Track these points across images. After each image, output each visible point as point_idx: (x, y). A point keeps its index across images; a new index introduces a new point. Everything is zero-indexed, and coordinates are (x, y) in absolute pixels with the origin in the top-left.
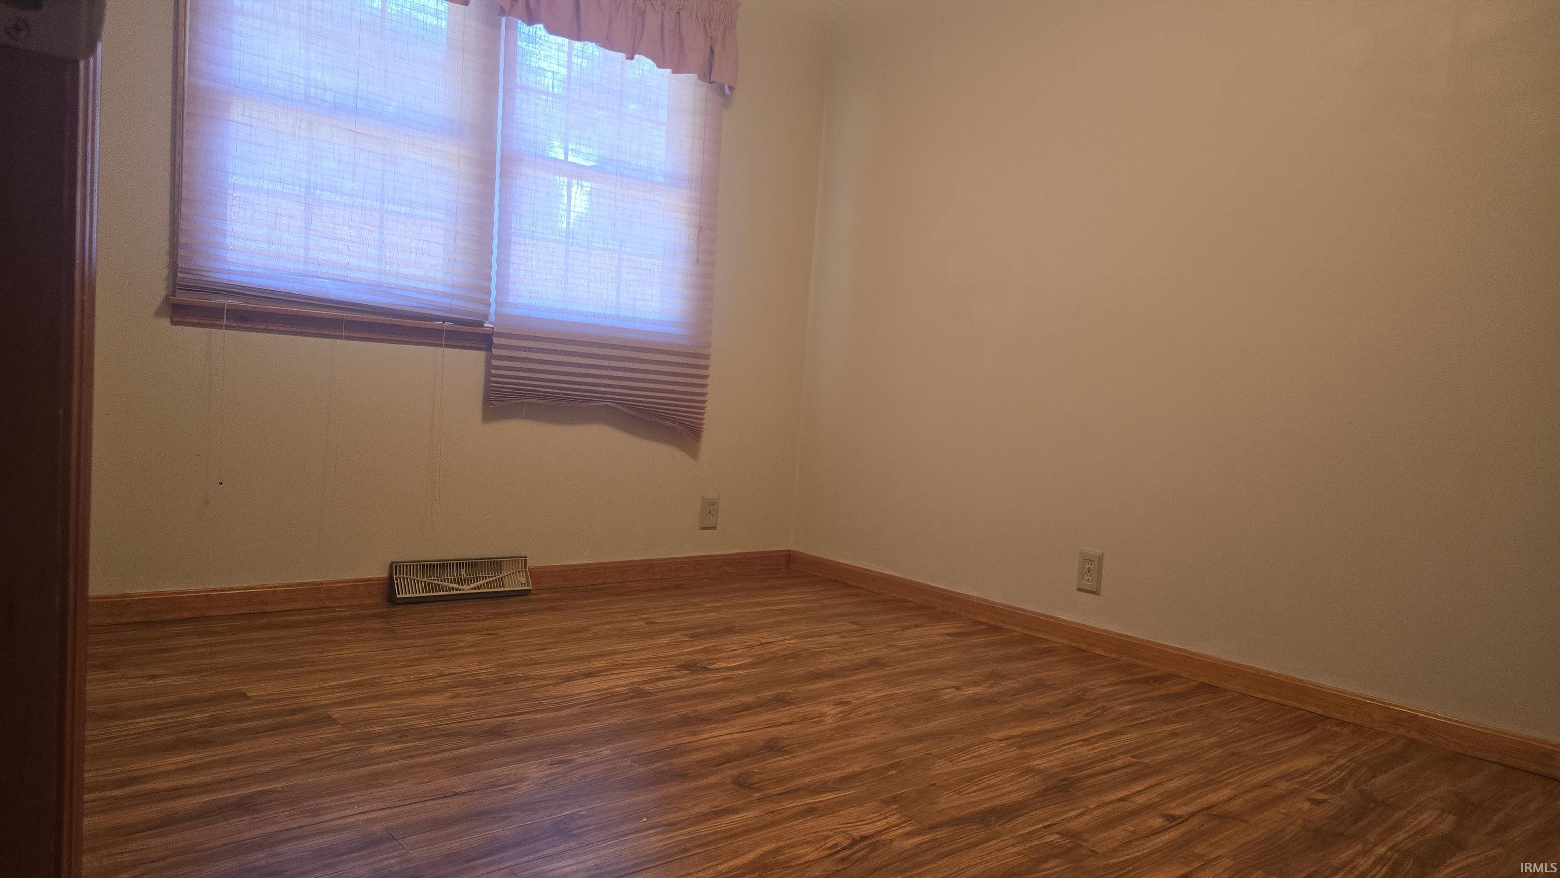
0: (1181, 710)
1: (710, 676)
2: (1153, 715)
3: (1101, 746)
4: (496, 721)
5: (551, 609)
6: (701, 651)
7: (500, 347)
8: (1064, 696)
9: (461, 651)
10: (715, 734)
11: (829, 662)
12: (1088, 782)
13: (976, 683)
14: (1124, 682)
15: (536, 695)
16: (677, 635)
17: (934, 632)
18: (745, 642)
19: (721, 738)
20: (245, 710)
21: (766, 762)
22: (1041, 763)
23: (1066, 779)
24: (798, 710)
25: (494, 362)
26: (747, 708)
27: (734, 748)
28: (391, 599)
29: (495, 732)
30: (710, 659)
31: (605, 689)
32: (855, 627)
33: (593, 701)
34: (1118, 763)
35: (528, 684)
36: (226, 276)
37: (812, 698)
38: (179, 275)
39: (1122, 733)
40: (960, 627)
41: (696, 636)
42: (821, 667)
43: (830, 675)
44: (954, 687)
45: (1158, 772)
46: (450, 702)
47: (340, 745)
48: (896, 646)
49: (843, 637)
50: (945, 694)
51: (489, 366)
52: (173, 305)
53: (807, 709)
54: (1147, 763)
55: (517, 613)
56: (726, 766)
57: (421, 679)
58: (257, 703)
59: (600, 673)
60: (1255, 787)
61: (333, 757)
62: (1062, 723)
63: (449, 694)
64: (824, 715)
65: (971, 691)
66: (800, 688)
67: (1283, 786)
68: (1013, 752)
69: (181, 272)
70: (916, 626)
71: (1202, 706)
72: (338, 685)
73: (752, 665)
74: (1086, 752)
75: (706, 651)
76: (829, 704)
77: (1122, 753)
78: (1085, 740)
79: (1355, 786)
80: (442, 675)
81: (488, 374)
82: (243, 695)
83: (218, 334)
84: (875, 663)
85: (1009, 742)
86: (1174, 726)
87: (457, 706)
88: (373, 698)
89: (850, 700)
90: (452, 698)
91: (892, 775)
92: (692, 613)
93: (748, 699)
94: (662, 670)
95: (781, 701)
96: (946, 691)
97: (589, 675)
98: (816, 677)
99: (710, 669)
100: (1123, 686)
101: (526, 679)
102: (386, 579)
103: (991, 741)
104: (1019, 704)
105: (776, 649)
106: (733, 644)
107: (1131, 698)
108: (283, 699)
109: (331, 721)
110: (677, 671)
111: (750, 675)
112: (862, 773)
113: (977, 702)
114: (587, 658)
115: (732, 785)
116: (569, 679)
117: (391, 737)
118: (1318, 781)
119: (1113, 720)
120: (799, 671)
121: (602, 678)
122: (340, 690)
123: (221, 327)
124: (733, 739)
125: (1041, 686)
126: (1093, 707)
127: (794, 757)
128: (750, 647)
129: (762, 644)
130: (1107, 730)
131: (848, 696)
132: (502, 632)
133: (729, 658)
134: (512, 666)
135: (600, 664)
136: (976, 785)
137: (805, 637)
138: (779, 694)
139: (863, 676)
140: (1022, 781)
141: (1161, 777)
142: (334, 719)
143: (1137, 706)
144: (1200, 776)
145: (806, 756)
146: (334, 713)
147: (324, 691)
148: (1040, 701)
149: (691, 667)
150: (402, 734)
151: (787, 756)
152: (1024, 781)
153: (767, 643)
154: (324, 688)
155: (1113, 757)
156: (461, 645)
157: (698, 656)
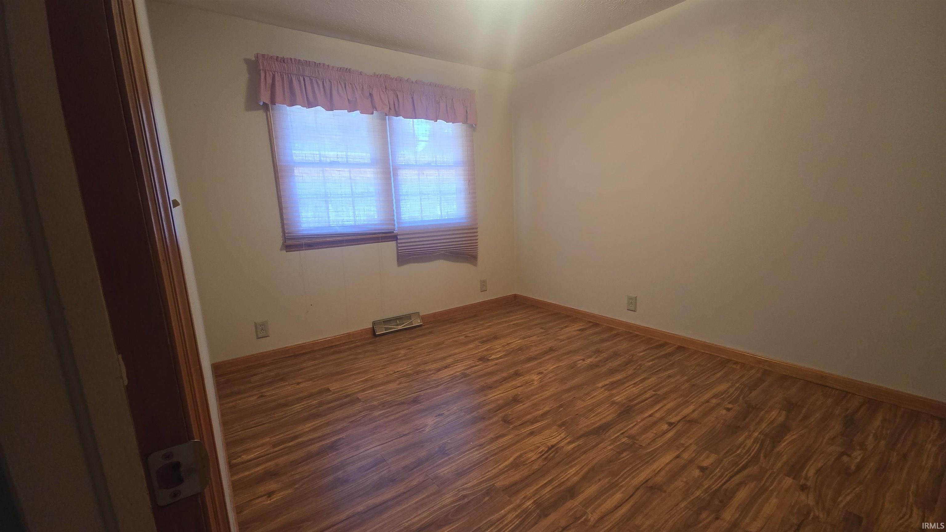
0: (671, 362)
1: (490, 363)
2: (660, 366)
3: (641, 386)
4: (414, 395)
5: (431, 333)
6: (485, 350)
7: (401, 239)
8: (624, 359)
9: (400, 359)
10: (493, 395)
11: (534, 351)
12: (637, 407)
13: (590, 357)
14: (648, 349)
15: (428, 380)
16: (477, 342)
17: (572, 329)
18: (501, 344)
19: (496, 397)
20: (330, 398)
21: (513, 409)
22: (617, 399)
23: (628, 406)
24: (524, 379)
25: (399, 245)
26: (505, 379)
27: (501, 402)
28: (375, 335)
29: (416, 401)
30: (489, 354)
31: (452, 374)
32: (543, 330)
33: (448, 381)
34: (648, 395)
35: (425, 374)
36: (302, 232)
37: (528, 372)
38: (286, 235)
39: (649, 378)
40: (583, 325)
41: (483, 342)
42: (531, 354)
43: (534, 358)
44: (581, 360)
45: (664, 398)
46: (398, 386)
47: (363, 413)
48: (558, 339)
49: (538, 337)
50: (579, 364)
51: (397, 247)
52: (286, 246)
53: (527, 378)
54: (659, 394)
55: (418, 336)
56: (499, 411)
57: (387, 375)
58: (334, 393)
59: (449, 366)
60: (703, 403)
61: (361, 419)
62: (625, 375)
63: (398, 382)
64: (533, 380)
65: (589, 361)
66: (524, 366)
67: (714, 401)
68: (607, 393)
69: (287, 234)
70: (566, 327)
71: (679, 359)
72: (359, 381)
73: (505, 356)
74: (635, 390)
75: (487, 350)
76: (535, 374)
77: (649, 390)
78: (634, 384)
79: (744, 398)
80: (395, 373)
81: (398, 250)
82: (328, 390)
83: (302, 252)
84: (551, 350)
85: (605, 387)
86: (669, 372)
87: (401, 388)
88: (372, 387)
89: (542, 371)
90: (399, 384)
91: (561, 411)
92: (481, 329)
93: (505, 375)
94: (472, 362)
95: (517, 374)
96: (579, 362)
97: (446, 367)
98: (529, 360)
99: (490, 360)
100: (648, 351)
101: (424, 371)
102: (372, 328)
103: (598, 388)
104: (607, 366)
105: (513, 346)
106: (497, 345)
107: (651, 358)
108: (341, 391)
109: (358, 400)
110: (478, 362)
111: (504, 362)
112: (550, 410)
113: (592, 367)
114: (444, 358)
115: (502, 422)
116: (439, 370)
117: (380, 407)
118: (728, 397)
119: (645, 371)
120: (523, 358)
121: (450, 369)
122: (360, 384)
123: (303, 250)
124: (501, 397)
125: (616, 355)
126: (637, 365)
127: (524, 404)
128: (504, 346)
129: (508, 344)
130: (642, 377)
131: (541, 369)
132: (414, 347)
133: (496, 353)
134: (419, 365)
135: (449, 361)
136: (594, 413)
137: (524, 338)
138: (516, 370)
139: (547, 357)
140: (611, 409)
141: (665, 402)
142: (360, 399)
143: (653, 362)
144: (681, 399)
145: (528, 404)
146: (360, 396)
147: (355, 385)
148: (615, 363)
149: (483, 359)
150: (383, 405)
151: (521, 404)
152: (612, 409)
153: (510, 343)
154: (355, 383)
155: (646, 392)
156: (400, 356)
157: (485, 353)
